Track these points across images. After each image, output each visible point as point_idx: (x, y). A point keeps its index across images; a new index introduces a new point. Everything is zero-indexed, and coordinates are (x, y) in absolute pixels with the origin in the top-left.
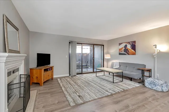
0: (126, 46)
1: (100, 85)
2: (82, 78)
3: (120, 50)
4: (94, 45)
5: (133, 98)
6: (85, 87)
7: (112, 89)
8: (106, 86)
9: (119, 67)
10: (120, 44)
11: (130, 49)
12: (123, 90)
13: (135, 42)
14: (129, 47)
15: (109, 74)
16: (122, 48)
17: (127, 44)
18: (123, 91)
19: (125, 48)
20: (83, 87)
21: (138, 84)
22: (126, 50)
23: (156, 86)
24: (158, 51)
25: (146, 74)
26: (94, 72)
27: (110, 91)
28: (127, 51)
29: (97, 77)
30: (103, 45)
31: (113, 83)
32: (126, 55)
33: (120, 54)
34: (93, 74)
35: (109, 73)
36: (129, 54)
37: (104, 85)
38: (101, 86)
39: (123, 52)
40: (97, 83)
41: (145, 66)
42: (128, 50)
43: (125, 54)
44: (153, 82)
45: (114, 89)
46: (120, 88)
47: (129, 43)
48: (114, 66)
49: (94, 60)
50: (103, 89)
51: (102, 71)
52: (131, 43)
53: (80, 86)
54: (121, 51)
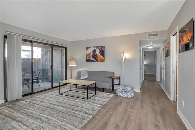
0: (94, 51)
1: (72, 107)
2: (36, 102)
3: (88, 55)
4: (53, 46)
5: (115, 113)
6: (50, 117)
7: (91, 109)
8: (80, 106)
9: (87, 77)
10: (88, 48)
11: (99, 54)
12: (102, 106)
13: (104, 47)
14: (98, 52)
15: (76, 88)
16: (90, 53)
17: (95, 49)
18: (103, 108)
19: (94, 54)
20: (46, 118)
21: (111, 95)
22: (95, 56)
23: (127, 93)
24: (125, 58)
25: (116, 81)
26: (53, 88)
27: (89, 111)
29: (61, 94)
30: (66, 48)
31: (87, 99)
32: (94, 61)
33: (88, 60)
34: (52, 91)
35: (76, 86)
36: (97, 61)
37: (78, 105)
38: (75, 107)
39: (91, 58)
40: (66, 104)
41: (114, 73)
42: (97, 56)
44: (124, 89)
45: (92, 108)
46: (97, 104)
47: (98, 47)
48: (81, 76)
49: (52, 69)
50: (79, 111)
51: (65, 84)
53: (39, 117)
54: (89, 57)
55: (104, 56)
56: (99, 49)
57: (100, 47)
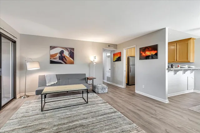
3: (52, 56)
10: (52, 48)
11: (68, 56)
13: (73, 49)
14: (66, 54)
16: (56, 54)
19: (61, 55)
22: (62, 58)
28: (64, 58)
31: (87, 103)
33: (52, 62)
36: (66, 63)
39: (58, 60)
43: (61, 63)
47: (66, 49)
48: (47, 82)
52: (69, 49)
54: (54, 59)
55: (73, 59)
56: (68, 51)
57: (70, 48)
